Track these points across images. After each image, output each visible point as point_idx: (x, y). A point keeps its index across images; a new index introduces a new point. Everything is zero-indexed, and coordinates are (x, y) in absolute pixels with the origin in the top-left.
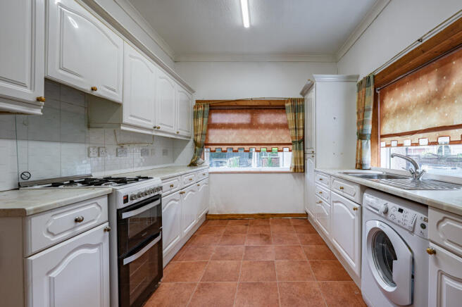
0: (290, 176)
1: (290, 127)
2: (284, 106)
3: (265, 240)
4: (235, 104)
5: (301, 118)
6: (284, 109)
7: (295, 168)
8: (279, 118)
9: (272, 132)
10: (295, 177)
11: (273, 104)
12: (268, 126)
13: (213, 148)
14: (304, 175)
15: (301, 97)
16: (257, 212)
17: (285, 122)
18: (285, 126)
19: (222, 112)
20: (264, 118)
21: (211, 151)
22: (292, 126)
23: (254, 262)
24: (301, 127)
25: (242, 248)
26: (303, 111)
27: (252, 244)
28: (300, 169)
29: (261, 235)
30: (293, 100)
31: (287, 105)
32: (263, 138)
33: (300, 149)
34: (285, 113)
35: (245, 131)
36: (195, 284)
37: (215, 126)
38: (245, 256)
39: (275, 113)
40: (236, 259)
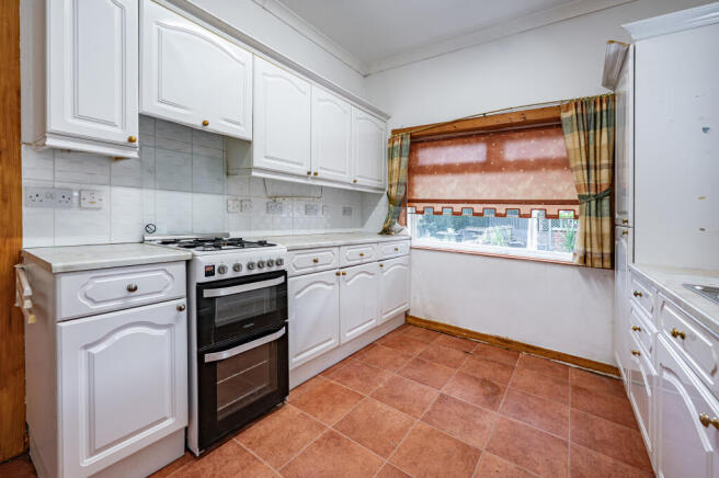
0: (576, 272)
1: (573, 165)
2: (559, 119)
3: (487, 396)
4: (453, 129)
5: (605, 140)
6: (560, 126)
7: (584, 258)
8: (550, 148)
9: (531, 177)
10: (586, 277)
11: (530, 117)
12: (522, 166)
13: (420, 207)
15: (606, 91)
16: (493, 334)
17: (565, 154)
18: (562, 164)
19: (435, 146)
20: (514, 150)
21: (417, 213)
22: (578, 161)
23: (439, 434)
24: (605, 161)
25: (432, 395)
26: (612, 124)
27: (456, 394)
28: (602, 259)
29: (484, 382)
30: (582, 104)
31: (564, 116)
32: (511, 190)
33: (599, 213)
34: (563, 134)
35: (475, 177)
36: (322, 427)
37: (424, 171)
38: (429, 413)
39: (539, 137)
40: (410, 412)
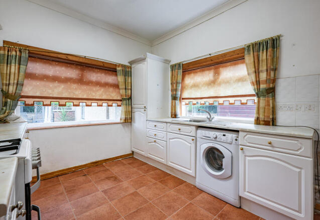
0: (120, 126)
1: (120, 87)
2: (116, 69)
5: (130, 81)
6: (116, 72)
7: (125, 120)
8: (110, 79)
10: (124, 127)
11: (105, 65)
12: (98, 84)
14: (131, 124)
15: (129, 65)
17: (117, 83)
18: (116, 86)
20: (94, 76)
21: (26, 105)
22: (122, 86)
24: (130, 88)
25: (100, 194)
26: (131, 76)
27: (106, 187)
28: (128, 120)
29: (108, 178)
30: (123, 66)
31: (118, 69)
33: (129, 105)
34: (116, 75)
